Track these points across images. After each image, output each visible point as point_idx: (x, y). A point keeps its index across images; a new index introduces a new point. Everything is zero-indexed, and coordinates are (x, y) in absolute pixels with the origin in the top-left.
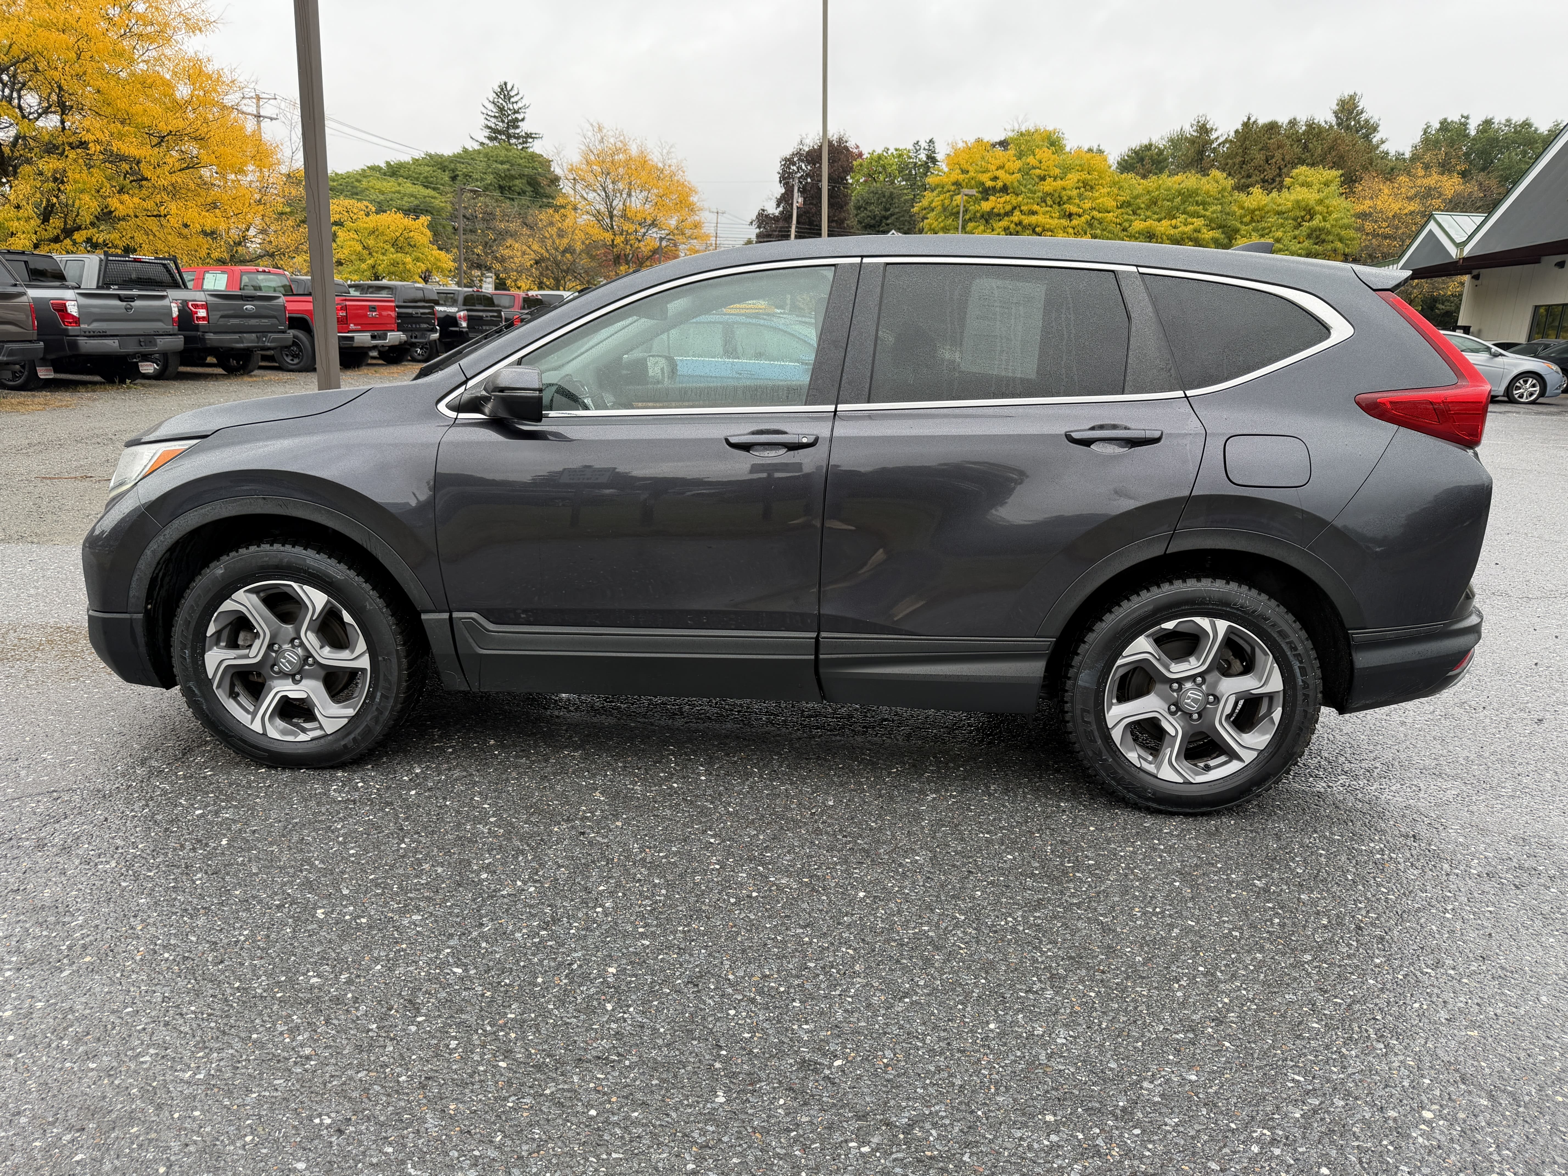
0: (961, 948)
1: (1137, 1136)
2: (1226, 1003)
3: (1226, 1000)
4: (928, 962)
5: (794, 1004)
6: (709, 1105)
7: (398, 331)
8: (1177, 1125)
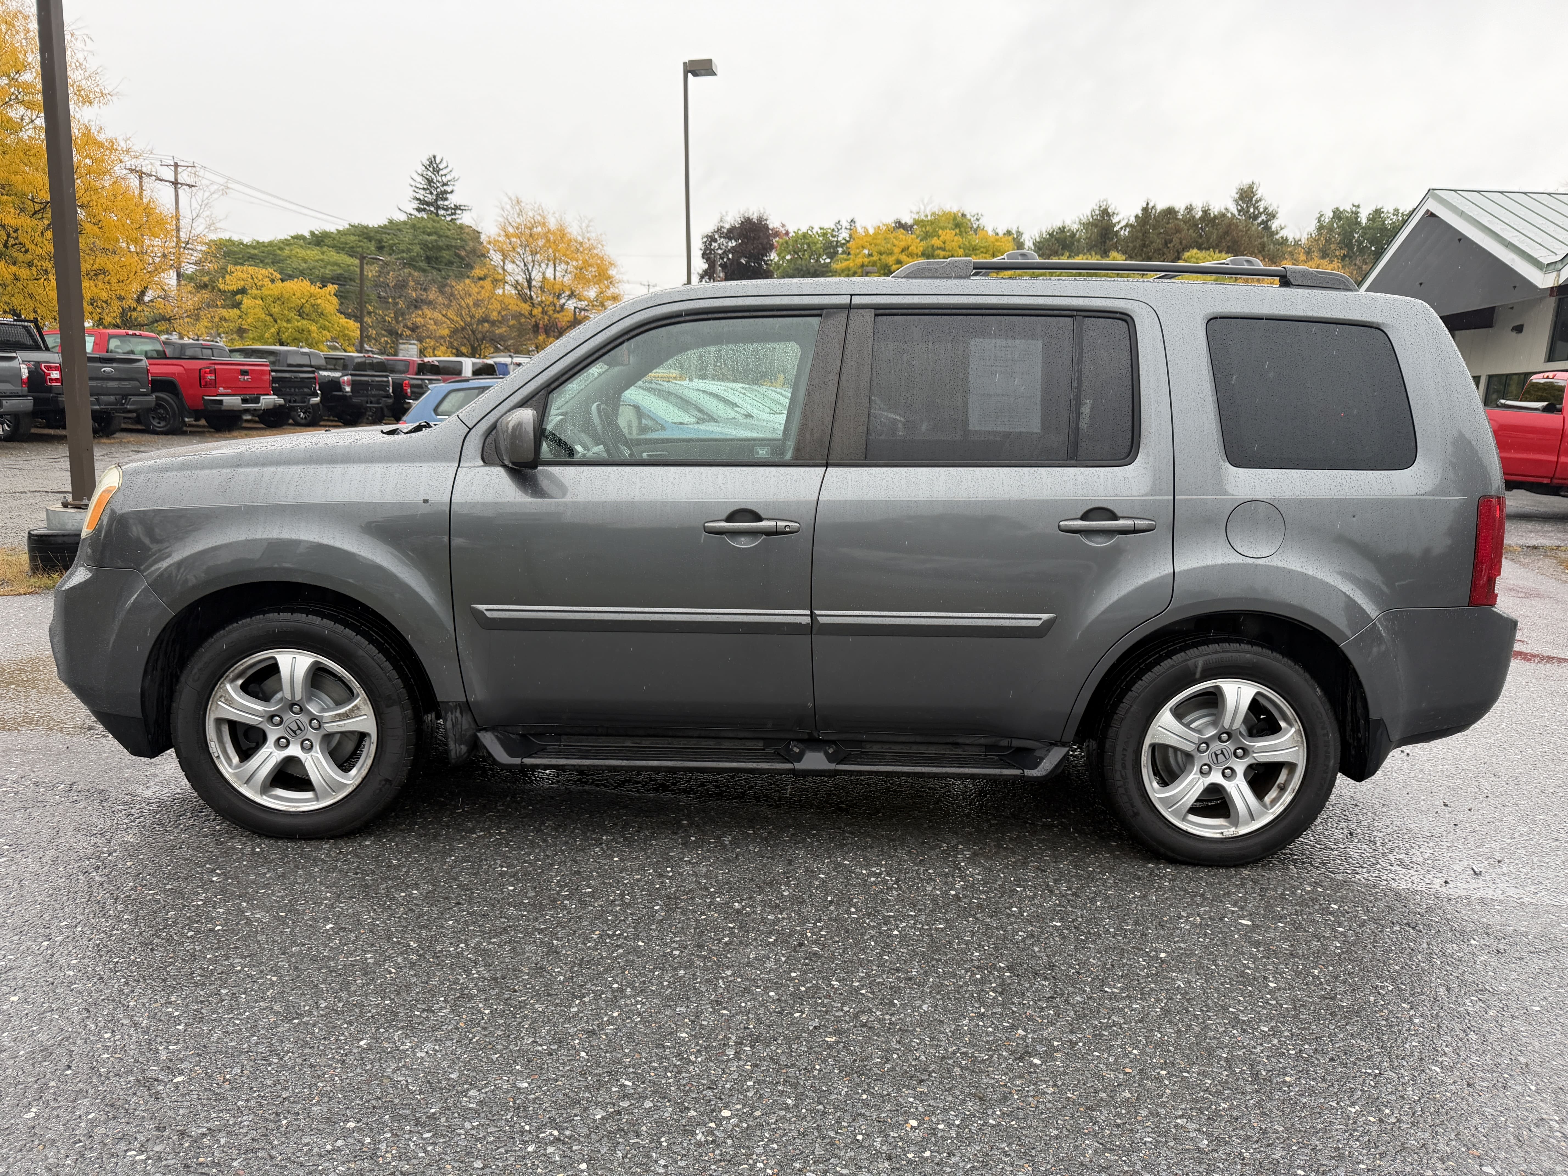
0: (390, 973)
1: (424, 1139)
2: (613, 1017)
3: (615, 1014)
4: (345, 986)
5: (178, 1027)
6: (12, 1121)
7: (274, 394)
8: (473, 1128)
